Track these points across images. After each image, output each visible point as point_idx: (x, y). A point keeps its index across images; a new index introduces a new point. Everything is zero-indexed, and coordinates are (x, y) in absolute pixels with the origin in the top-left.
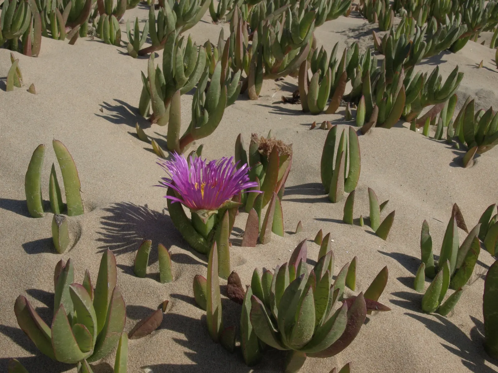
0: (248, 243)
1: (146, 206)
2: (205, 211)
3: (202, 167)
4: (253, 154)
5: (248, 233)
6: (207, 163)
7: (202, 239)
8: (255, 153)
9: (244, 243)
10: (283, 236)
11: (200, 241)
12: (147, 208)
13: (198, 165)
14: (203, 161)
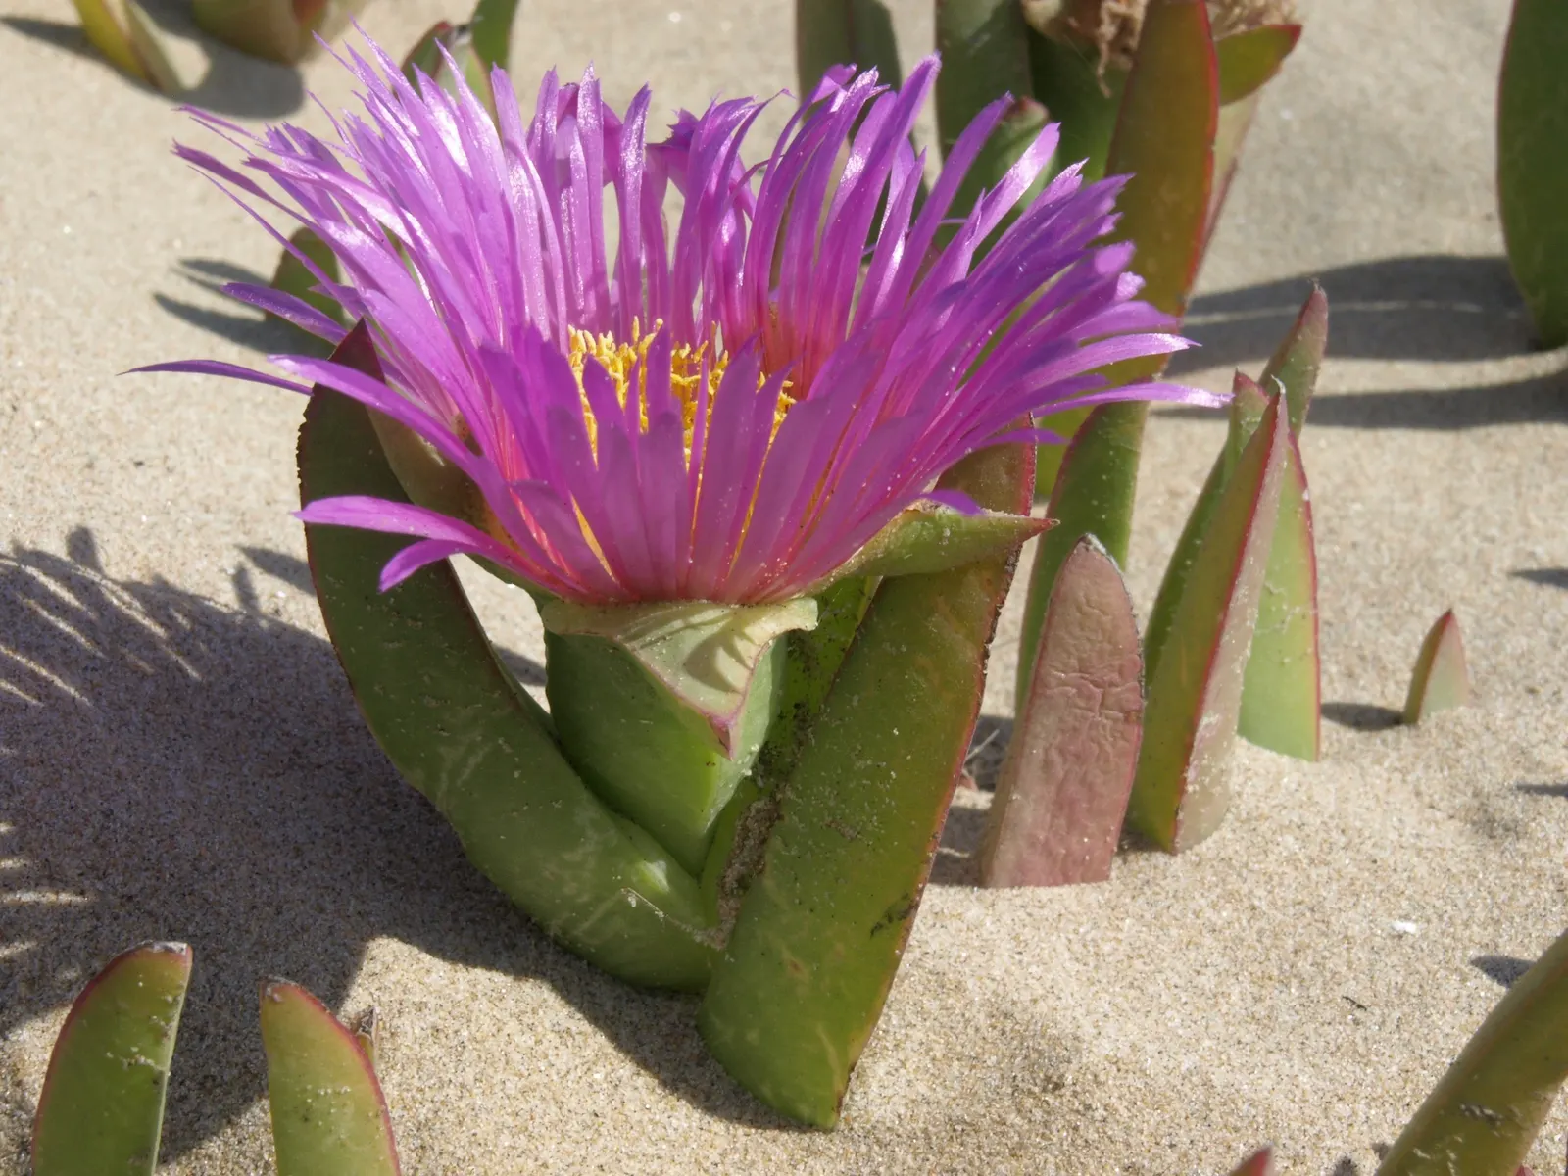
0: (1049, 853)
1: (82, 543)
2: (710, 618)
3: (615, 172)
4: (967, 32)
5: (1047, 765)
6: (658, 128)
7: (657, 873)
8: (988, 27)
9: (1008, 853)
10: (1316, 756)
11: (642, 886)
12: (95, 565)
13: (577, 151)
14: (621, 112)
